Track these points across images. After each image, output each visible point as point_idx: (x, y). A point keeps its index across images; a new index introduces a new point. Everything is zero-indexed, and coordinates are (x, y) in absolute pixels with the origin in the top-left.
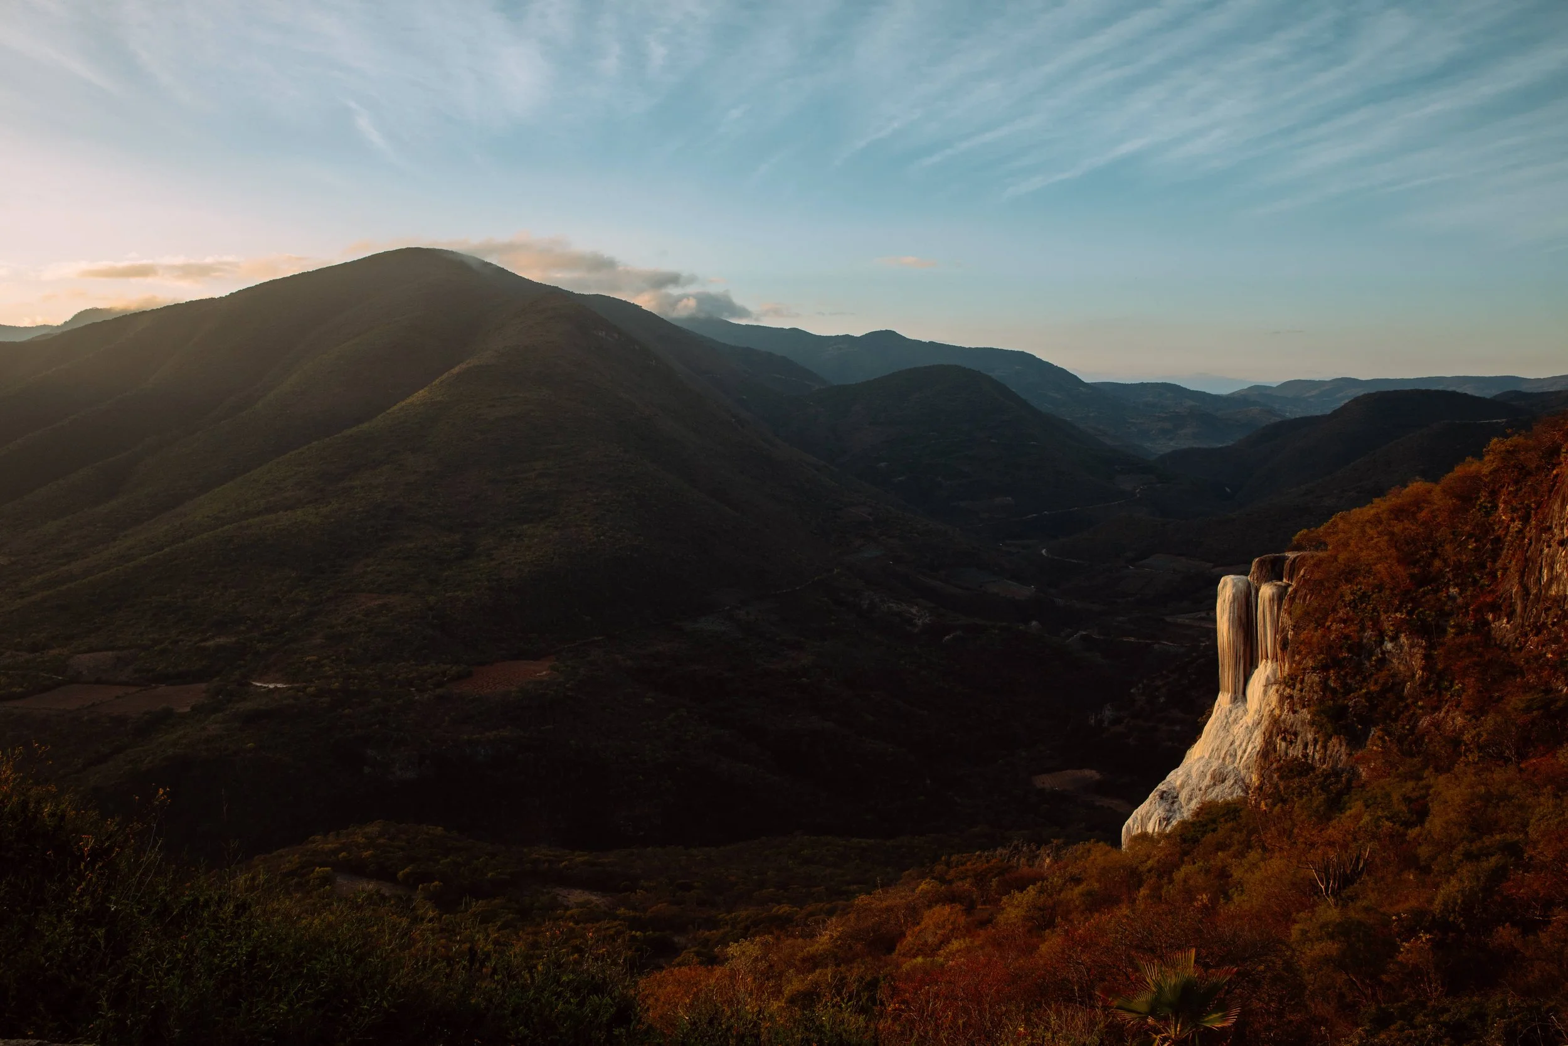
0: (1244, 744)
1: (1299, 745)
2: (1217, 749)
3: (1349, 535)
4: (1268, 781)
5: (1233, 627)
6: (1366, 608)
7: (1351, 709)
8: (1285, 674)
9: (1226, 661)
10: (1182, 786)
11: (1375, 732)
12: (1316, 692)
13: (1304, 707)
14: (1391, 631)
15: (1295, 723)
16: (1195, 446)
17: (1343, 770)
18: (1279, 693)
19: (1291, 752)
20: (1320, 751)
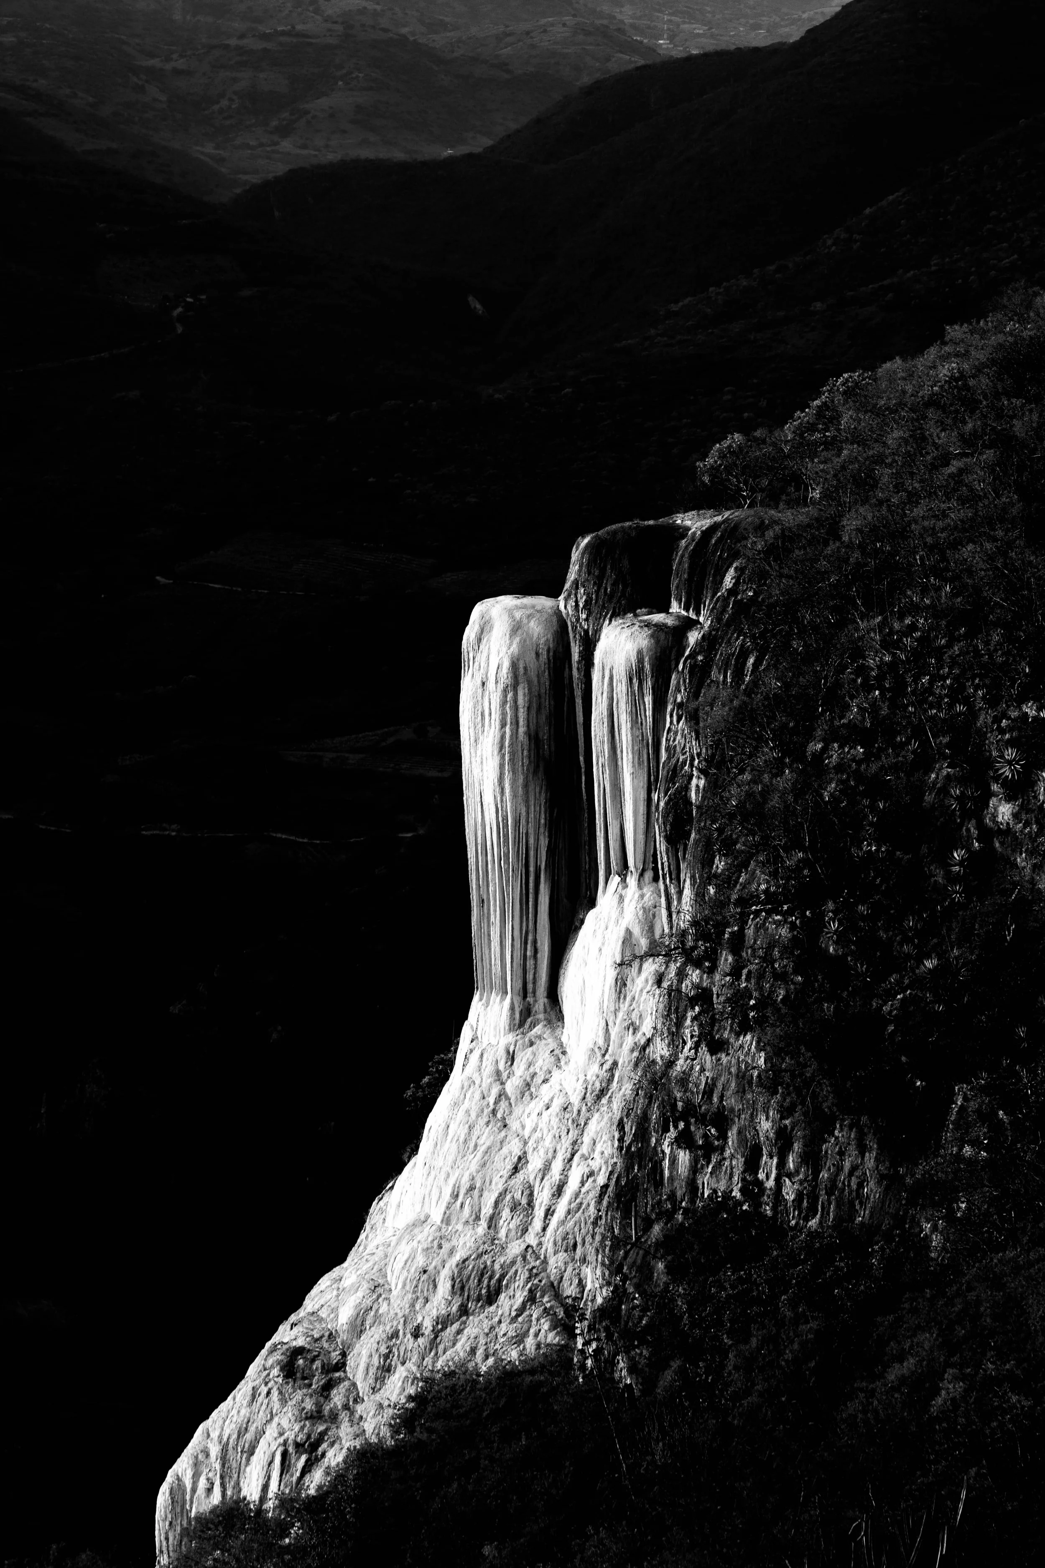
0: (557, 1167)
1: (732, 1157)
2: (472, 1188)
3: (877, 448)
4: (637, 1287)
5: (514, 771)
6: (929, 690)
7: (891, 1028)
8: (684, 920)
9: (494, 888)
10: (358, 1327)
11: (965, 1099)
12: (781, 977)
13: (744, 1028)
14: (1010, 763)
15: (720, 1086)
16: (366, 153)
17: (870, 1230)
18: (665, 984)
19: (707, 1183)
20: (797, 1172)
